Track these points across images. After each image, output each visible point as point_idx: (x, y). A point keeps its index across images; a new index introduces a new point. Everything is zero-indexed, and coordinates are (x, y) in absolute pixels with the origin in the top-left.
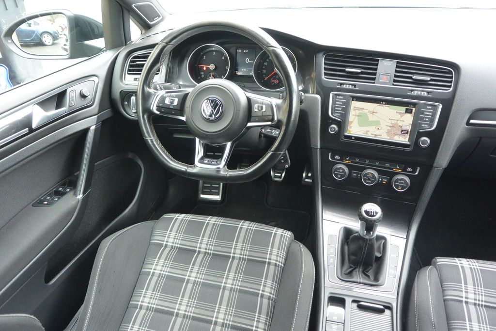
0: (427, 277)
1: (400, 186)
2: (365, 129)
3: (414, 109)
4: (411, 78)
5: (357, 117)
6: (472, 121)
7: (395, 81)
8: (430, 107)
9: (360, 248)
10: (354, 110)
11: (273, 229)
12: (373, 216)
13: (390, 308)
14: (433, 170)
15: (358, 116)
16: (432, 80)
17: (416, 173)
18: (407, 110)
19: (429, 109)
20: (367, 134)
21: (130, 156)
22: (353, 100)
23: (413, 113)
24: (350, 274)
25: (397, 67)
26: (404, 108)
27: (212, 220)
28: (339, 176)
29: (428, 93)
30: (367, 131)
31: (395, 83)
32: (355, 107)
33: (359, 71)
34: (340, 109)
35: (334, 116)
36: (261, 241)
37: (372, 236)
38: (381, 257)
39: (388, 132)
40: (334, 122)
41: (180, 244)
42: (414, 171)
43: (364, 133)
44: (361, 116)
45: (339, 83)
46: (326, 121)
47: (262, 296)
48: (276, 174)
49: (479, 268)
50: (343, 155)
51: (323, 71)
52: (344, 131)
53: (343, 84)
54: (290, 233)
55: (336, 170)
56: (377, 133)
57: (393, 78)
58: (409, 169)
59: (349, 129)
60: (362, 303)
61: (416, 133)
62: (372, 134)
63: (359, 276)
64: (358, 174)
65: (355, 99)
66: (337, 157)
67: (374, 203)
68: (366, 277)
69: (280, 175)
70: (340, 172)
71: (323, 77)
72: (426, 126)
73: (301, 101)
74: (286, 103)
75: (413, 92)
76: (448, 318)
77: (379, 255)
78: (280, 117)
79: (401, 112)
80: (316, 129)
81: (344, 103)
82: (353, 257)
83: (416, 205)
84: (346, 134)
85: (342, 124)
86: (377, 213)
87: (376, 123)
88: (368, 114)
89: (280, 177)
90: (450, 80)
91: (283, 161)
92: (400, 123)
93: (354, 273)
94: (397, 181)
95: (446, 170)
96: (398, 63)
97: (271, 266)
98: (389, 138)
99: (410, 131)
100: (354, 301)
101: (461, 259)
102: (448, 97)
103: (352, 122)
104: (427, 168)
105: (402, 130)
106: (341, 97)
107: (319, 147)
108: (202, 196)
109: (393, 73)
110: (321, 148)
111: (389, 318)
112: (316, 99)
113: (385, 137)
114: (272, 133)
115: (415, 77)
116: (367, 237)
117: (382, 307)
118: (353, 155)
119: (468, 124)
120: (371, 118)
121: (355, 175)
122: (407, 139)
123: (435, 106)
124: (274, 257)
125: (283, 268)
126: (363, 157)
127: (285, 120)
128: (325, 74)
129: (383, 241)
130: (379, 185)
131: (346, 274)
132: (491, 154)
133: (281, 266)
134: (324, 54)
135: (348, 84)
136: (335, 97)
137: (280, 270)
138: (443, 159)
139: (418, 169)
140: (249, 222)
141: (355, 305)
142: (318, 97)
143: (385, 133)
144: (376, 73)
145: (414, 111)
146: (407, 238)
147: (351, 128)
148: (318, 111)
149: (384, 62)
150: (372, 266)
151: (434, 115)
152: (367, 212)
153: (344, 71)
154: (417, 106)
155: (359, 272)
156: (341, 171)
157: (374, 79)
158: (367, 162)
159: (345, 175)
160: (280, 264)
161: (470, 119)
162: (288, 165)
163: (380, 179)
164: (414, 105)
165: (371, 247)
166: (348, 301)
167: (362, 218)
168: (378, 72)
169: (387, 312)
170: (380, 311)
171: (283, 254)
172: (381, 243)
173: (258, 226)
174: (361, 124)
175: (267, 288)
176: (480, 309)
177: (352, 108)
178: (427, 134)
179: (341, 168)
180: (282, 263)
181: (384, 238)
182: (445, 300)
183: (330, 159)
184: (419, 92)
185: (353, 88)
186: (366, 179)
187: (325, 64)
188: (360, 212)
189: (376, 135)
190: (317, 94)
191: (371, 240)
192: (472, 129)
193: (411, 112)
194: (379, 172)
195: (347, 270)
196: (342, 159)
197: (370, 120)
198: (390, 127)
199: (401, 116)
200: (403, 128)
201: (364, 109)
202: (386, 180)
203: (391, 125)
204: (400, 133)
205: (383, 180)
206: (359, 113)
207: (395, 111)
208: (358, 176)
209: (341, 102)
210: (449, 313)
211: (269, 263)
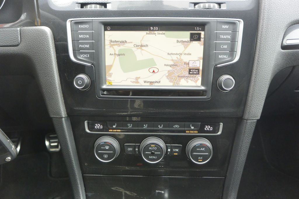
1: (200, 156)
2: (133, 75)
3: (203, 33)
5: (117, 58)
8: (227, 27)
10: (112, 46)
15: (119, 55)
17: (219, 133)
18: (192, 35)
19: (226, 29)
20: (138, 82)
22: (106, 29)
23: (202, 40)
26: (186, 35)
28: (106, 156)
29: (220, 4)
30: (137, 78)
32: (111, 41)
34: (88, 46)
35: (78, 59)
39: (170, 76)
42: (216, 130)
43: (133, 82)
44: (124, 55)
46: (68, 69)
52: (100, 83)
53: (87, 5)
55: (100, 147)
56: (154, 78)
58: (208, 128)
59: (108, 78)
61: (214, 71)
62: (145, 82)
64: (134, 147)
65: (109, 28)
66: (98, 126)
70: (105, 150)
72: (225, 57)
75: (197, 6)
79: (184, 40)
80: (53, 84)
81: (92, 36)
83: (225, 179)
84: (104, 87)
85: (95, 72)
87: (150, 64)
88: (134, 49)
92: (186, 59)
94: (195, 149)
95: (259, 123)
98: (172, 84)
99: (201, 68)
102: (250, 8)
103: (111, 66)
105: (190, 70)
106: (87, 26)
110: (69, 116)
112: (44, 33)
113: (166, 84)
118: (121, 120)
119: (283, 46)
120: (140, 55)
121: (130, 149)
122: (199, 83)
123: (234, 24)
130: (169, 158)
135: (94, 3)
136: (75, 26)
139: (221, 125)
142: (47, 30)
143: (165, 77)
145: (202, 36)
147: (110, 75)
148: (49, 52)
151: (233, 40)
154: (206, 27)
156: (107, 148)
158: (145, 126)
159: (114, 154)
163: (169, 150)
164: (202, 26)
174: (126, 69)
177: (107, 42)
178: (230, 69)
179: (106, 144)
183: (88, 131)
185: (103, 8)
189: (151, 83)
190: (44, 25)
192: (289, 54)
193: (199, 39)
194: (166, 138)
196: (106, 129)
197: (138, 59)
198: (171, 66)
199: (186, 47)
200: (191, 65)
201: (126, 42)
202: (177, 150)
203: (172, 63)
204: (187, 73)
205: (174, 150)
206: (119, 50)
207: (176, 40)
208: (134, 149)
209: (86, 34)
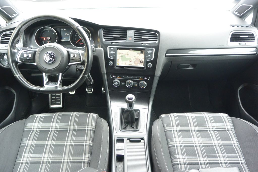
0: (157, 124)
1: (143, 86)
2: (125, 62)
3: (144, 51)
4: (141, 38)
5: (121, 57)
6: (167, 55)
7: (135, 40)
8: (150, 50)
9: (128, 116)
10: (119, 54)
11: (88, 114)
12: (131, 99)
13: (143, 139)
14: (155, 77)
16: (149, 38)
17: (149, 80)
18: (141, 52)
19: (150, 51)
20: (126, 64)
21: (7, 88)
22: (118, 50)
23: (144, 53)
24: (125, 128)
25: (135, 33)
26: (139, 52)
27: (57, 114)
28: (116, 85)
29: (149, 44)
31: (135, 41)
33: (119, 36)
34: (113, 54)
35: (110, 57)
36: (83, 120)
37: (132, 109)
38: (138, 118)
39: (135, 63)
40: (111, 60)
41: (41, 129)
42: (148, 79)
45: (111, 42)
46: (107, 60)
47: (86, 145)
48: (89, 90)
49: (177, 116)
50: (117, 75)
51: (103, 37)
52: (116, 64)
53: (113, 42)
54: (96, 114)
55: (114, 82)
57: (134, 38)
58: (145, 78)
60: (131, 139)
61: (146, 62)
63: (129, 128)
64: (124, 83)
65: (119, 49)
66: (114, 76)
67: (130, 94)
68: (132, 128)
69: (91, 90)
70: (116, 83)
71: (104, 40)
72: (150, 58)
73: (93, 51)
74: (86, 52)
75: (142, 44)
76: (167, 139)
77: (137, 118)
78: (84, 59)
80: (103, 64)
81: (114, 51)
82: (126, 120)
83: (150, 94)
84: (117, 65)
85: (114, 61)
86: (133, 98)
87: (129, 59)
88: (125, 55)
89: (91, 91)
90: (157, 38)
91: (89, 81)
92: (139, 58)
93: (127, 127)
94: (141, 84)
95: (160, 77)
96: (135, 32)
97: (89, 131)
98: (135, 65)
99: (143, 61)
100: (128, 139)
101: (170, 114)
102: (157, 45)
103: (119, 59)
104: (153, 77)
106: (113, 49)
107: (105, 72)
108: (52, 106)
109: (134, 36)
110: (107, 73)
111: (144, 143)
112: (101, 50)
113: (134, 65)
114: (82, 68)
115: (143, 37)
116: (130, 110)
117: (140, 139)
118: (121, 75)
119: (166, 56)
121: (123, 83)
122: (143, 65)
123: (152, 49)
124: (90, 127)
125: (95, 131)
126: (125, 75)
127: (86, 60)
128: (104, 38)
129: (139, 111)
130: (134, 87)
131: (123, 129)
132: (177, 68)
133: (93, 130)
134: (103, 29)
135: (115, 42)
136: (110, 49)
137: (93, 132)
138: (158, 72)
139: (149, 77)
140: (76, 113)
141: (129, 141)
142: (102, 49)
143: (133, 63)
144: (126, 37)
145: (144, 52)
146: (148, 108)
147: (118, 62)
148: (103, 55)
149: (129, 31)
150: (134, 123)
151: (152, 53)
152: (129, 99)
153: (112, 37)
154: (145, 50)
155: (129, 126)
157: (126, 39)
158: (128, 77)
159: (118, 84)
160: (93, 129)
161: (166, 54)
162: (92, 82)
163: (134, 84)
164: (144, 49)
165: (133, 114)
166: (125, 140)
167: (127, 101)
168: (127, 36)
169: (142, 141)
170: (139, 141)
171: (94, 124)
172: (137, 114)
173: (80, 114)
174: (123, 60)
175: (88, 141)
176: (179, 132)
177: (118, 53)
178: (151, 62)
179: (116, 81)
180: (94, 129)
181: (138, 110)
182: (165, 132)
183: (111, 77)
184: (145, 44)
185: (117, 44)
186: (128, 85)
187: (104, 34)
189: (130, 64)
190: (101, 48)
191: (132, 111)
192: (167, 58)
193: (143, 53)
194: (133, 81)
195: (124, 126)
196: (116, 77)
197: (126, 58)
198: (135, 60)
199: (139, 55)
200: (141, 60)
201: (123, 53)
202: (136, 84)
203: (135, 59)
204: (140, 62)
206: (121, 55)
207: (137, 53)
208: (124, 84)
210: (167, 136)
211: (88, 130)
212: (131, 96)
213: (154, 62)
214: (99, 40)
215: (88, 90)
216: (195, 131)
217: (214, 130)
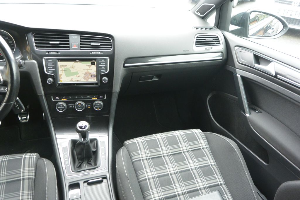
0: (122, 153)
1: (98, 107)
2: (70, 78)
3: (95, 62)
4: (90, 45)
5: (64, 72)
6: (126, 65)
7: (81, 47)
8: (103, 60)
9: (82, 149)
10: (61, 67)
11: (22, 155)
12: (84, 128)
13: (106, 178)
14: (113, 95)
15: (64, 70)
16: (101, 45)
17: (105, 98)
18: (91, 63)
20: (72, 81)
22: (58, 61)
23: (95, 65)
24: (80, 167)
25: (81, 39)
26: (89, 63)
28: (61, 109)
29: (101, 52)
30: (72, 79)
31: (82, 49)
32: (61, 65)
33: (58, 43)
34: (52, 68)
35: (48, 73)
36: (15, 166)
37: (87, 140)
38: (96, 151)
39: (84, 78)
40: (51, 76)
43: (71, 80)
44: (66, 70)
45: (47, 51)
46: (44, 77)
48: (23, 118)
49: (145, 140)
50: (61, 97)
51: (34, 45)
52: (57, 81)
53: (50, 52)
54: (35, 154)
55: (58, 106)
56: (78, 79)
57: (80, 45)
58: (101, 97)
59: (60, 79)
60: (89, 181)
61: (100, 76)
62: (75, 80)
63: (86, 166)
65: (60, 61)
66: (57, 98)
67: (82, 121)
68: (89, 165)
69: (26, 118)
70: (60, 107)
71: (36, 49)
72: (104, 71)
73: (20, 66)
74: (7, 69)
75: (92, 53)
76: (136, 171)
77: (95, 150)
78: (5, 78)
79: (89, 65)
80: (39, 83)
81: (53, 64)
82: (80, 156)
83: (109, 116)
84: (59, 83)
85: (55, 77)
86: (86, 126)
87: (76, 73)
88: (70, 68)
89: (26, 119)
90: (110, 44)
91: (18, 108)
92: (90, 71)
93: (82, 165)
94: (96, 105)
95: (120, 93)
96: (80, 36)
97: (25, 181)
98: (85, 81)
99: (96, 75)
100: (85, 182)
101: (137, 138)
102: (111, 54)
103: (61, 75)
104: (110, 94)
105: (92, 75)
106: (51, 60)
107: (43, 93)
109: (79, 43)
110: (45, 95)
111: (106, 183)
112: (34, 63)
113: (83, 81)
114: (5, 90)
115: (92, 44)
116: (85, 142)
117: (101, 179)
118: (66, 95)
119: (124, 67)
120: (72, 71)
121: (71, 106)
122: (96, 80)
123: (106, 59)
124: (26, 174)
125: (35, 178)
126: (73, 94)
127: (9, 80)
128: (37, 46)
129: (96, 141)
130: (86, 109)
131: (77, 168)
132: (139, 81)
133: (33, 178)
134: (33, 34)
135: (53, 51)
136: (46, 61)
137: (33, 181)
138: (117, 88)
139: (106, 95)
140: (3, 156)
141: (86, 184)
142: (35, 61)
143: (82, 78)
144: (69, 43)
145: (95, 63)
146: (108, 135)
147: (61, 78)
148: (36, 70)
149: (72, 36)
150: (92, 157)
151: (106, 64)
152: (80, 127)
153: (49, 44)
154: (96, 60)
155: (85, 164)
157: (69, 47)
158: (76, 97)
159: (64, 108)
160: (32, 177)
161: (124, 64)
162: (23, 110)
163: (86, 106)
164: (95, 60)
165: (89, 147)
166: (81, 183)
167: (78, 132)
168: (70, 42)
169: (105, 180)
170: (101, 182)
171: (33, 169)
172: (95, 143)
173: (10, 157)
174: (67, 75)
175: (25, 196)
176: (149, 161)
177: (59, 66)
178: (105, 75)
179: (61, 104)
180: (33, 176)
181: (96, 139)
182: (132, 163)
183: (53, 100)
184: (96, 52)
185: (57, 53)
186: (78, 108)
187: (35, 40)
188: (77, 128)
189: (78, 81)
190: (33, 60)
191: (87, 143)
192: (127, 69)
193: (94, 64)
194: (85, 102)
195: (78, 165)
196: (60, 99)
197: (72, 72)
198: (85, 74)
199: (90, 67)
200: (92, 74)
201: (67, 66)
202: (90, 106)
203: (85, 73)
204: (91, 77)
205: (88, 106)
206: (64, 69)
207: (86, 65)
208: (72, 106)
209: (51, 63)
210: (135, 168)
211: (23, 179)
212: (83, 124)
213: (110, 75)
214: (28, 48)
215: (21, 118)
216: (167, 155)
217: (189, 151)
